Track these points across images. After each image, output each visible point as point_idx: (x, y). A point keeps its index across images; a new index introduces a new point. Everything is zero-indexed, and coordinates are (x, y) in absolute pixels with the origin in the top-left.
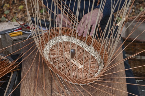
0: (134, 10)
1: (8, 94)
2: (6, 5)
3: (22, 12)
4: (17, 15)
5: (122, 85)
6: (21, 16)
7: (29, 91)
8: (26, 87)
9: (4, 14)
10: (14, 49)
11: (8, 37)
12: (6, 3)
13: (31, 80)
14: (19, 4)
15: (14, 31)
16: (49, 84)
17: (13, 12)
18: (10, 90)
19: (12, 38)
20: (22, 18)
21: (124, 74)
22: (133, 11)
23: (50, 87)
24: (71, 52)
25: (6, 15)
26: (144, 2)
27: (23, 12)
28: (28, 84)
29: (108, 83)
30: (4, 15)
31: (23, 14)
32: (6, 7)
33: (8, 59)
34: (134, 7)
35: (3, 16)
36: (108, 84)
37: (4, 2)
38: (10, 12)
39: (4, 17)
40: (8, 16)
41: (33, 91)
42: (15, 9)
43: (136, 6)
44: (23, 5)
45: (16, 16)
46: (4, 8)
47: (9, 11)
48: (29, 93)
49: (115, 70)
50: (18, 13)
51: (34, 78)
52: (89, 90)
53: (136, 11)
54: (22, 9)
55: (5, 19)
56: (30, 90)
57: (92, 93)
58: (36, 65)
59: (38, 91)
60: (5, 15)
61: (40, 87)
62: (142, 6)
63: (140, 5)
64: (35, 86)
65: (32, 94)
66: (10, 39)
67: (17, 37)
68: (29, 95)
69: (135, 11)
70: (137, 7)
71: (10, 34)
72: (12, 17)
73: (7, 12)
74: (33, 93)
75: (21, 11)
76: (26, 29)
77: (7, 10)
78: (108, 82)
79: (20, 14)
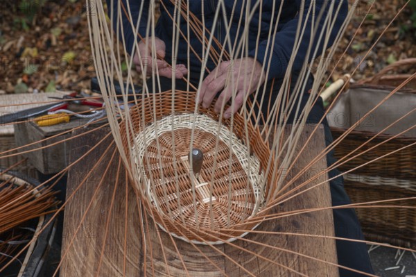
0: (370, 63)
1: (29, 269)
2: (28, 50)
3: (72, 69)
4: (59, 78)
5: (322, 242)
6: (68, 79)
7: (83, 255)
8: (76, 245)
9: (24, 74)
10: (47, 158)
11: (33, 127)
12: (28, 47)
13: (90, 229)
14: (64, 48)
15: (48, 111)
16: (136, 239)
17: (47, 70)
18: (36, 260)
19: (43, 129)
20: (71, 85)
21: (329, 214)
22: (367, 66)
23: (137, 246)
24: (193, 155)
25: (29, 77)
26: (398, 41)
27: (75, 68)
28: (81, 238)
29: (287, 236)
30: (22, 77)
31: (73, 74)
32: (29, 55)
33: (31, 184)
34: (372, 55)
35: (20, 81)
36: (287, 239)
37: (24, 43)
38: (40, 70)
39: (23, 82)
40: (32, 79)
41: (94, 256)
42: (54, 62)
43: (377, 53)
44: (73, 50)
45: (55, 79)
46: (22, 59)
47: (38, 66)
48: (84, 262)
49: (305, 204)
50: (61, 72)
51: (96, 225)
52: (239, 254)
53: (377, 66)
54: (72, 63)
55: (24, 86)
56: (85, 255)
57: (246, 262)
58: (102, 192)
59: (106, 256)
60: (25, 79)
61: (113, 248)
62: (394, 52)
63: (389, 49)
64: (99, 244)
65: (90, 263)
66: (38, 132)
67: (56, 126)
68: (83, 267)
69: (373, 67)
70: (380, 54)
71: (36, 119)
72: (44, 82)
73: (30, 69)
74: (93, 261)
75: (69, 67)
76: (78, 108)
77: (31, 63)
78: (287, 233)
79: (65, 74)
